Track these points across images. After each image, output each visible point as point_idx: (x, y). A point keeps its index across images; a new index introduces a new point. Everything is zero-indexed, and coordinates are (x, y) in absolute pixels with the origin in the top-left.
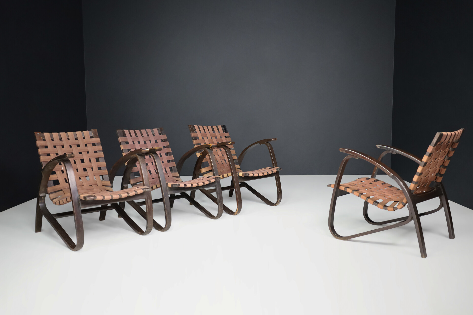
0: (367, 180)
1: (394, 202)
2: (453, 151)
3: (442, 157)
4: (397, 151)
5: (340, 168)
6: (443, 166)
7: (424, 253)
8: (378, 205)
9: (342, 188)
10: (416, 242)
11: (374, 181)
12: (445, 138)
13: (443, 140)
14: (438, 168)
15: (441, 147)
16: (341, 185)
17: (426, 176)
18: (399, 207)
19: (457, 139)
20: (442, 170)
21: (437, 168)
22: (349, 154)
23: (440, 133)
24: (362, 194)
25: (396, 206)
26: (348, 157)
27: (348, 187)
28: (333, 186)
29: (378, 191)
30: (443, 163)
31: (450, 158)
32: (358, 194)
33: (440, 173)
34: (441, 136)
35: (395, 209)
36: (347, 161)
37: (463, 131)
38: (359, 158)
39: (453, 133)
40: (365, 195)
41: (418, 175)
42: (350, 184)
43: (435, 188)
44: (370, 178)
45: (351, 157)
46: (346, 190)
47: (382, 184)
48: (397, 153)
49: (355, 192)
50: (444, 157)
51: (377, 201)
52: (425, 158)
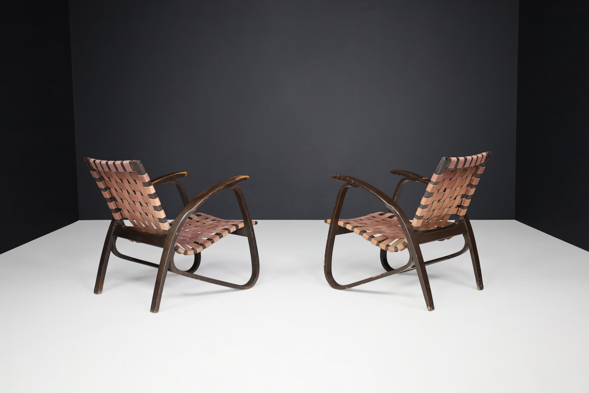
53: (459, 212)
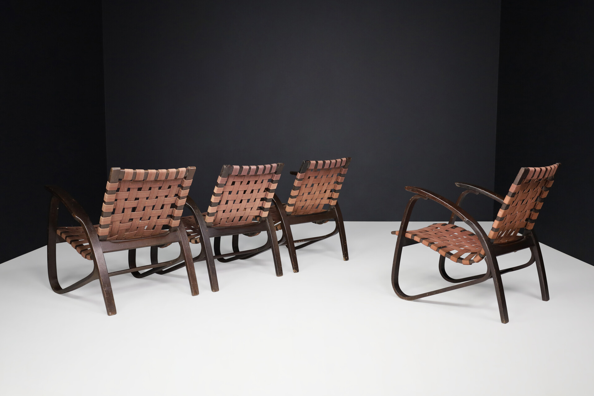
0: (443, 226)
1: (472, 253)
2: (546, 191)
3: (533, 198)
4: (480, 191)
5: (406, 211)
6: (534, 210)
7: (505, 318)
8: (452, 257)
9: (409, 236)
10: (495, 304)
11: (452, 228)
12: (532, 175)
13: (529, 177)
14: (528, 212)
15: (529, 185)
16: (408, 232)
17: (511, 222)
18: (476, 260)
19: (550, 175)
20: (533, 214)
21: (526, 212)
22: (416, 194)
23: (526, 168)
24: (433, 243)
25: (472, 259)
26: (415, 197)
27: (416, 235)
28: (397, 233)
29: (454, 240)
30: (535, 206)
31: (543, 200)
32: (428, 243)
33: (530, 218)
34: (527, 172)
35: (471, 262)
36: (414, 202)
37: (559, 167)
38: (428, 199)
39: (544, 168)
40: (436, 245)
41: (499, 220)
42: (421, 230)
43: (525, 237)
44: (447, 224)
45: (418, 197)
46: (413, 239)
47: (461, 231)
48: (479, 193)
49: (424, 241)
50: (535, 199)
51: (451, 252)
52: (507, 200)
53: (331, 203)
